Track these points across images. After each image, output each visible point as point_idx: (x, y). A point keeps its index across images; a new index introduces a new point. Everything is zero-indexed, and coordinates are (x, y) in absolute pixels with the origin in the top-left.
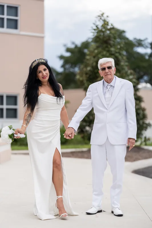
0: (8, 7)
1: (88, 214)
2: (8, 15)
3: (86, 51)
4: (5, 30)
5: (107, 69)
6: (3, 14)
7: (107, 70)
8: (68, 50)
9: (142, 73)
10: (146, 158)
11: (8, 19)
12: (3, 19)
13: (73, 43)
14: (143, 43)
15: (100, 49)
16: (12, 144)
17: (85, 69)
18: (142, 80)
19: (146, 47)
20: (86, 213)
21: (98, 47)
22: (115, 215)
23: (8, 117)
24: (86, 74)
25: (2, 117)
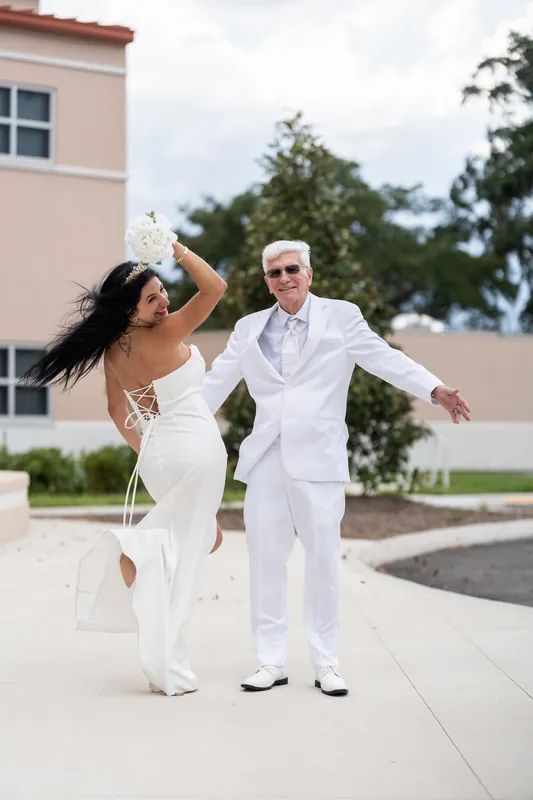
0: (20, 92)
1: (249, 688)
2: (20, 115)
3: (246, 221)
4: (12, 159)
5: (284, 273)
6: (7, 114)
7: (285, 276)
8: (195, 218)
9: (407, 286)
10: (419, 529)
11: (20, 129)
12: (7, 128)
13: (209, 200)
14: (410, 197)
15: (283, 216)
16: (32, 490)
17: (242, 274)
18: (406, 306)
19: (419, 211)
20: (242, 686)
21: (277, 211)
22: (324, 692)
23: (21, 410)
24: (246, 287)
25: (4, 411)
